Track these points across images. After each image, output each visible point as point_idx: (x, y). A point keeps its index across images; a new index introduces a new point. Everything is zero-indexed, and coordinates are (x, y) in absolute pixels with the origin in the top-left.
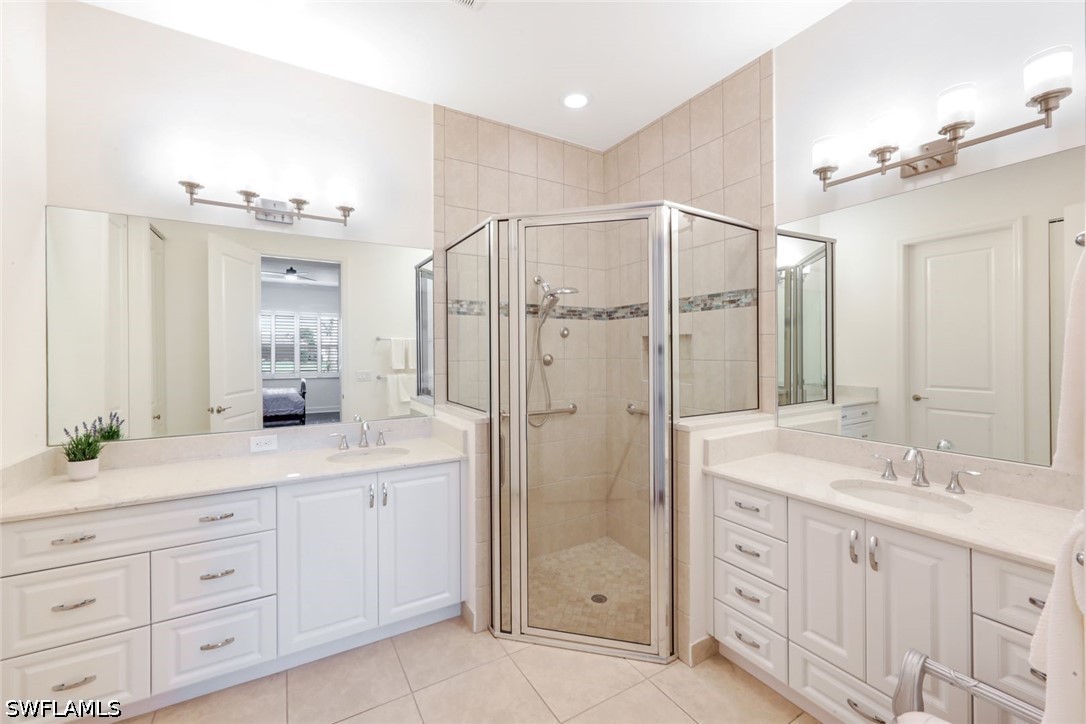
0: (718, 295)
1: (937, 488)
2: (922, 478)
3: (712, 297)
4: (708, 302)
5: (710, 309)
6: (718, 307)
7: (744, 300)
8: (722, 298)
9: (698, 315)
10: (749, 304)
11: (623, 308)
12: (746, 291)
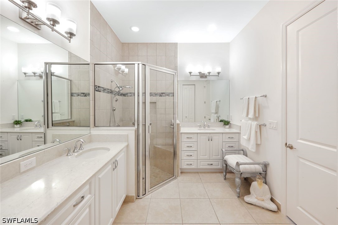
0: (164, 93)
1: (207, 128)
2: (204, 127)
3: (162, 93)
4: (161, 95)
5: (161, 96)
6: (164, 96)
7: (171, 95)
8: (165, 94)
9: (158, 97)
10: (172, 96)
11: (130, 93)
12: (171, 93)
